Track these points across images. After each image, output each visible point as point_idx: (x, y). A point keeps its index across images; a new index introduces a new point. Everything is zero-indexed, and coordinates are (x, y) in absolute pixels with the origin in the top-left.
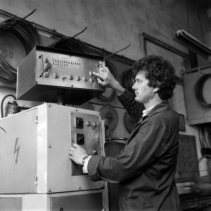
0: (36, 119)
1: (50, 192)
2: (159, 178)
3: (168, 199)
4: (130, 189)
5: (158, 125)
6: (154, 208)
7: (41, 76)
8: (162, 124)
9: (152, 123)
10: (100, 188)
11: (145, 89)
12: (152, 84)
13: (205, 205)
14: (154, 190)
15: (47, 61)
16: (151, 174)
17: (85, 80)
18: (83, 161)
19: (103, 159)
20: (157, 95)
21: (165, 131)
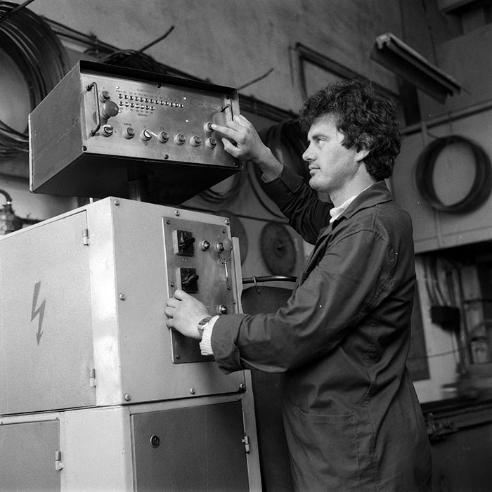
0: (85, 235)
1: (128, 402)
2: (377, 357)
3: (397, 404)
4: (312, 387)
5: (371, 234)
6: (370, 425)
7: (93, 134)
8: (378, 230)
9: (358, 231)
10: (236, 390)
11: (337, 156)
12: (353, 141)
13: (452, 429)
14: (367, 384)
15: (106, 98)
16: (358, 348)
17: (194, 144)
18: (199, 329)
19: (247, 320)
20: (363, 167)
21: (389, 246)
